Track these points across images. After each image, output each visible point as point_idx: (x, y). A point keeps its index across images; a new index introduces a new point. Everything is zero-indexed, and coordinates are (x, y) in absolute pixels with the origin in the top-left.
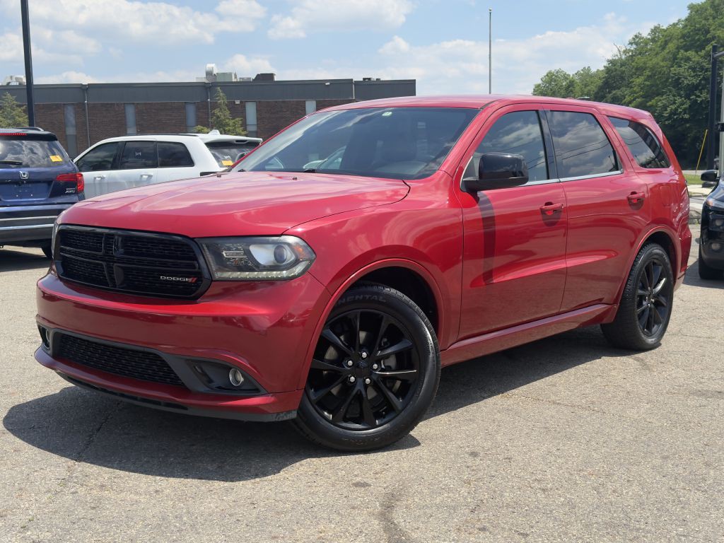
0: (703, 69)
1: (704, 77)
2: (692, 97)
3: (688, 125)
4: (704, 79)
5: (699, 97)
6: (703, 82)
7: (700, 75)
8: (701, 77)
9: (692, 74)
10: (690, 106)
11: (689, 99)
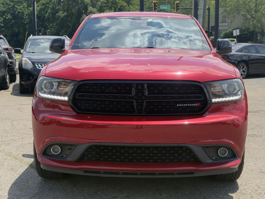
0: (7, 4)
1: (8, 8)
2: (4, 17)
3: (3, 29)
4: (8, 9)
5: (7, 16)
6: (8, 10)
7: (6, 7)
8: (7, 8)
9: (2, 6)
10: (3, 20)
11: (3, 17)
